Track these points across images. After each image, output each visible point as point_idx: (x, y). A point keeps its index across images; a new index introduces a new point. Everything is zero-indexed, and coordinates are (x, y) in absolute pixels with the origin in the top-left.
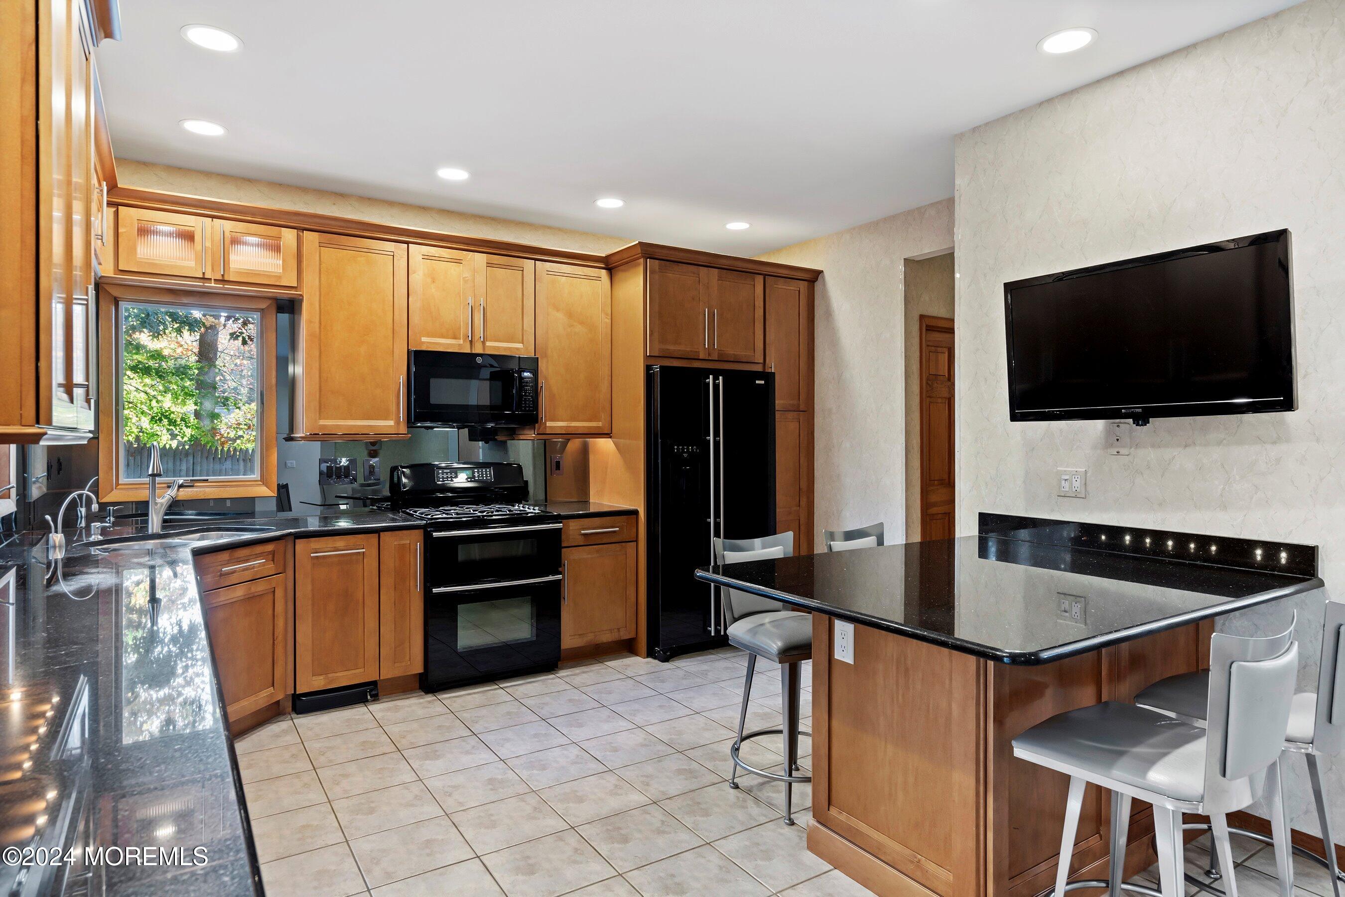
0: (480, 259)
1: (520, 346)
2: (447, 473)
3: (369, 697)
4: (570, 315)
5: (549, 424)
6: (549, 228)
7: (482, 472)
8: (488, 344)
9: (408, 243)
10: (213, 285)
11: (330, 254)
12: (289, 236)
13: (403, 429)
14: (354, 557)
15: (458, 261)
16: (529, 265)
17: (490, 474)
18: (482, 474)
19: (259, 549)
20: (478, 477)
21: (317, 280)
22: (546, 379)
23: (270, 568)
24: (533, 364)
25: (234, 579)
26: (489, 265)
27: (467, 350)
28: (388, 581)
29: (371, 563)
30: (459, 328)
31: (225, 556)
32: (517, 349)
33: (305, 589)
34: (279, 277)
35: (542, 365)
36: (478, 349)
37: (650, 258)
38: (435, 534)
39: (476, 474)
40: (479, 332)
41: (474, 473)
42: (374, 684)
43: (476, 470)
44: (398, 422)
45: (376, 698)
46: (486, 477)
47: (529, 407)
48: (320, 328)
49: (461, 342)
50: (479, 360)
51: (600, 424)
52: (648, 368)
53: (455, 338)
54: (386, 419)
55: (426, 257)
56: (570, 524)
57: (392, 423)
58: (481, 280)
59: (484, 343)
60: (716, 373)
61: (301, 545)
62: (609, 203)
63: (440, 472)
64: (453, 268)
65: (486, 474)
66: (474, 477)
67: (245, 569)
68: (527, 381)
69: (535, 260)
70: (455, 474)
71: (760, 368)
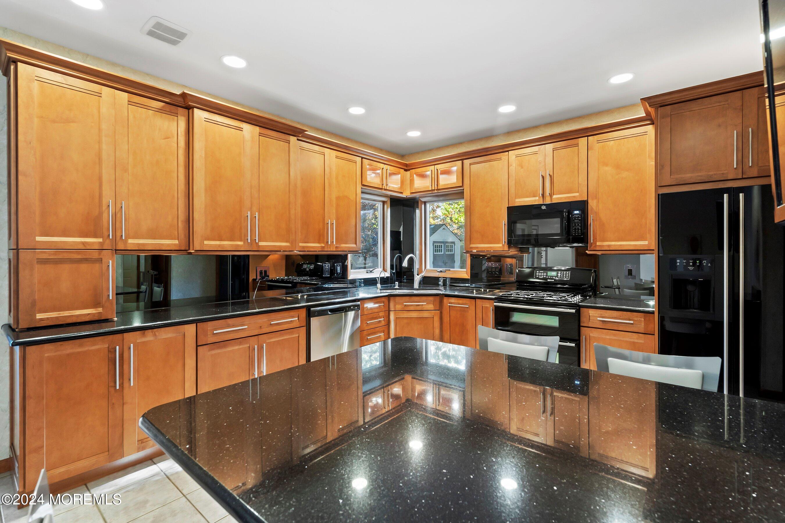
0: (550, 148)
1: (576, 194)
2: (541, 273)
4: (618, 167)
5: (598, 244)
7: (563, 273)
9: (508, 151)
10: (435, 192)
11: (475, 168)
12: (459, 164)
13: (506, 248)
14: (465, 309)
15: (535, 153)
16: (583, 141)
17: (568, 275)
18: (563, 275)
19: (424, 298)
21: (469, 182)
22: (597, 213)
23: (432, 307)
24: (583, 205)
26: (555, 149)
27: (541, 202)
29: (472, 313)
30: (537, 190)
31: (407, 298)
32: (574, 197)
33: (446, 319)
34: (454, 183)
35: (592, 204)
36: (548, 201)
37: (661, 106)
38: (498, 304)
39: (559, 275)
40: (548, 191)
41: (558, 273)
43: (559, 272)
44: (503, 245)
47: (578, 233)
49: (536, 198)
51: (646, 243)
52: (658, 195)
53: (534, 196)
54: (498, 243)
55: (519, 156)
56: (589, 312)
57: (501, 245)
58: (549, 160)
59: (551, 195)
62: (620, 79)
63: (538, 272)
64: (534, 158)
65: (566, 275)
66: (557, 276)
67: (418, 305)
68: (577, 216)
69: (588, 136)
70: (547, 273)
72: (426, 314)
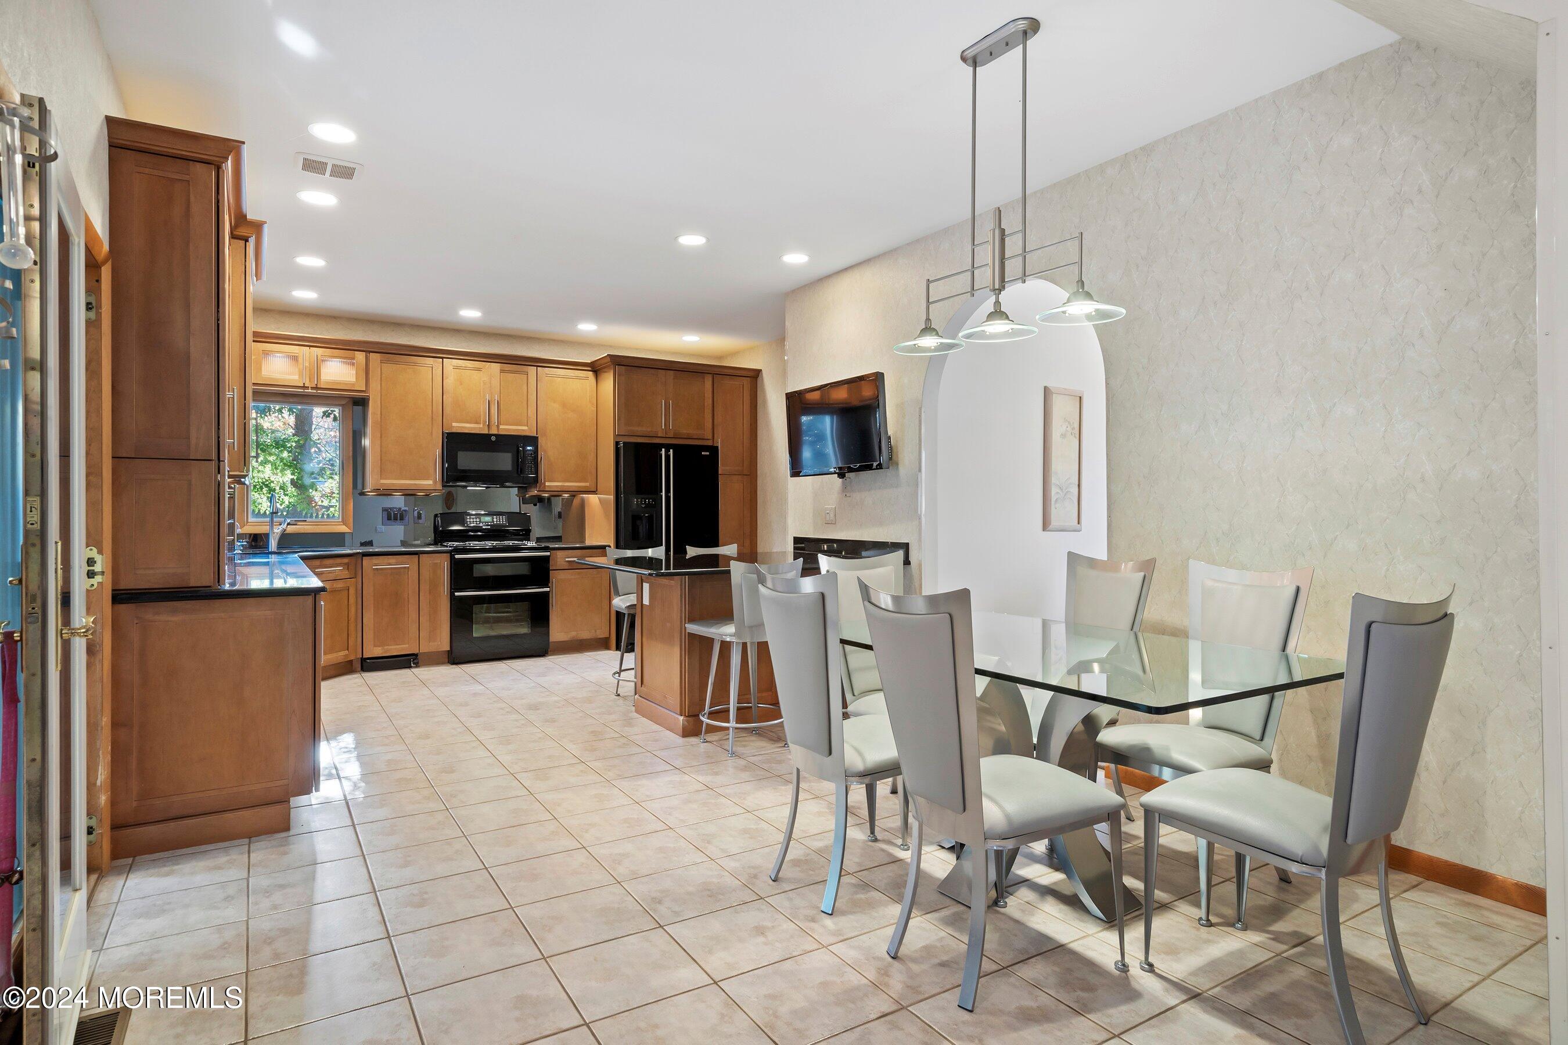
0: (495, 367)
1: (525, 428)
2: (473, 519)
3: (412, 665)
4: (564, 405)
5: (547, 484)
6: (554, 340)
7: (500, 519)
8: (501, 427)
9: (442, 358)
10: (310, 391)
11: (389, 369)
12: (360, 357)
13: (439, 486)
14: (402, 570)
15: (479, 370)
16: (532, 370)
17: (506, 521)
19: (339, 560)
20: (497, 521)
21: (379, 385)
22: (545, 451)
23: (346, 574)
24: (533, 440)
26: (502, 371)
27: (486, 432)
28: (425, 587)
29: (413, 574)
30: (480, 417)
31: (317, 562)
32: (523, 430)
33: (368, 591)
34: (353, 385)
35: (542, 442)
36: (494, 431)
37: (618, 365)
38: (457, 556)
39: (495, 520)
40: (495, 420)
41: (493, 519)
42: (415, 655)
43: (494, 517)
44: (435, 482)
45: (417, 665)
46: (503, 521)
47: (531, 472)
48: (381, 418)
49: (481, 426)
50: (493, 438)
51: (587, 484)
52: (617, 443)
53: (477, 423)
54: (428, 479)
55: (456, 368)
56: (558, 554)
57: (430, 482)
58: (496, 382)
59: (498, 426)
60: (668, 447)
61: (366, 561)
62: (587, 327)
63: (468, 517)
64: (476, 375)
65: (503, 520)
66: (493, 521)
67: (330, 572)
68: (530, 452)
69: (537, 366)
70: (480, 519)
71: (710, 443)
72: (339, 585)
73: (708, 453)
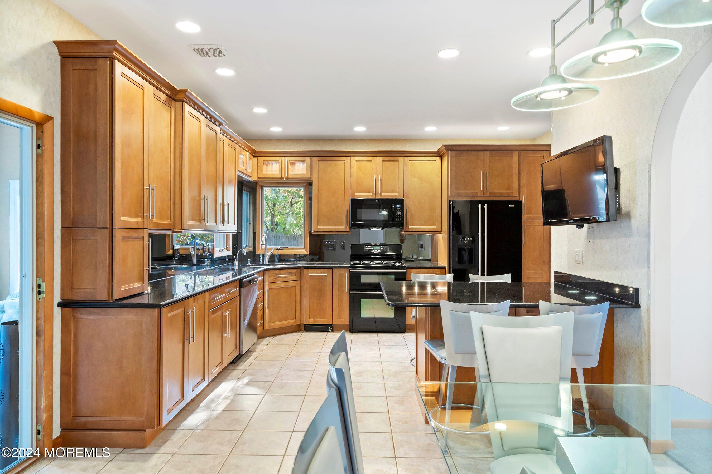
0: (380, 159)
1: (397, 194)
2: (369, 248)
3: (329, 330)
4: (421, 179)
5: (410, 227)
6: (418, 140)
7: (384, 247)
8: (383, 194)
9: (350, 156)
10: (285, 180)
11: (322, 165)
12: (308, 159)
13: (348, 229)
14: (324, 277)
15: (370, 161)
16: (401, 159)
17: (388, 249)
18: (384, 248)
19: (290, 271)
20: (382, 249)
21: (317, 175)
22: (409, 208)
23: (294, 278)
24: (401, 201)
25: (281, 280)
26: (383, 161)
27: (374, 197)
28: (335, 287)
29: (329, 279)
30: (371, 188)
31: (277, 272)
32: (396, 195)
33: (307, 287)
34: (304, 175)
35: (406, 202)
36: (379, 197)
37: (450, 151)
38: (351, 271)
39: (382, 248)
40: (379, 190)
41: (380, 248)
42: (331, 325)
43: (382, 247)
44: (346, 227)
45: (332, 331)
46: (386, 250)
47: (399, 220)
48: (318, 192)
49: (371, 194)
50: (377, 201)
51: (435, 227)
52: (450, 201)
53: (369, 192)
54: (342, 226)
55: (358, 161)
57: (344, 227)
58: (380, 168)
59: (381, 193)
60: (483, 203)
61: (305, 271)
62: (430, 129)
63: (367, 247)
64: (368, 165)
65: (386, 248)
66: (380, 249)
67: (285, 277)
68: (399, 209)
69: (404, 156)
70: (373, 248)
71: (517, 199)
72: (290, 284)
73: (514, 206)
